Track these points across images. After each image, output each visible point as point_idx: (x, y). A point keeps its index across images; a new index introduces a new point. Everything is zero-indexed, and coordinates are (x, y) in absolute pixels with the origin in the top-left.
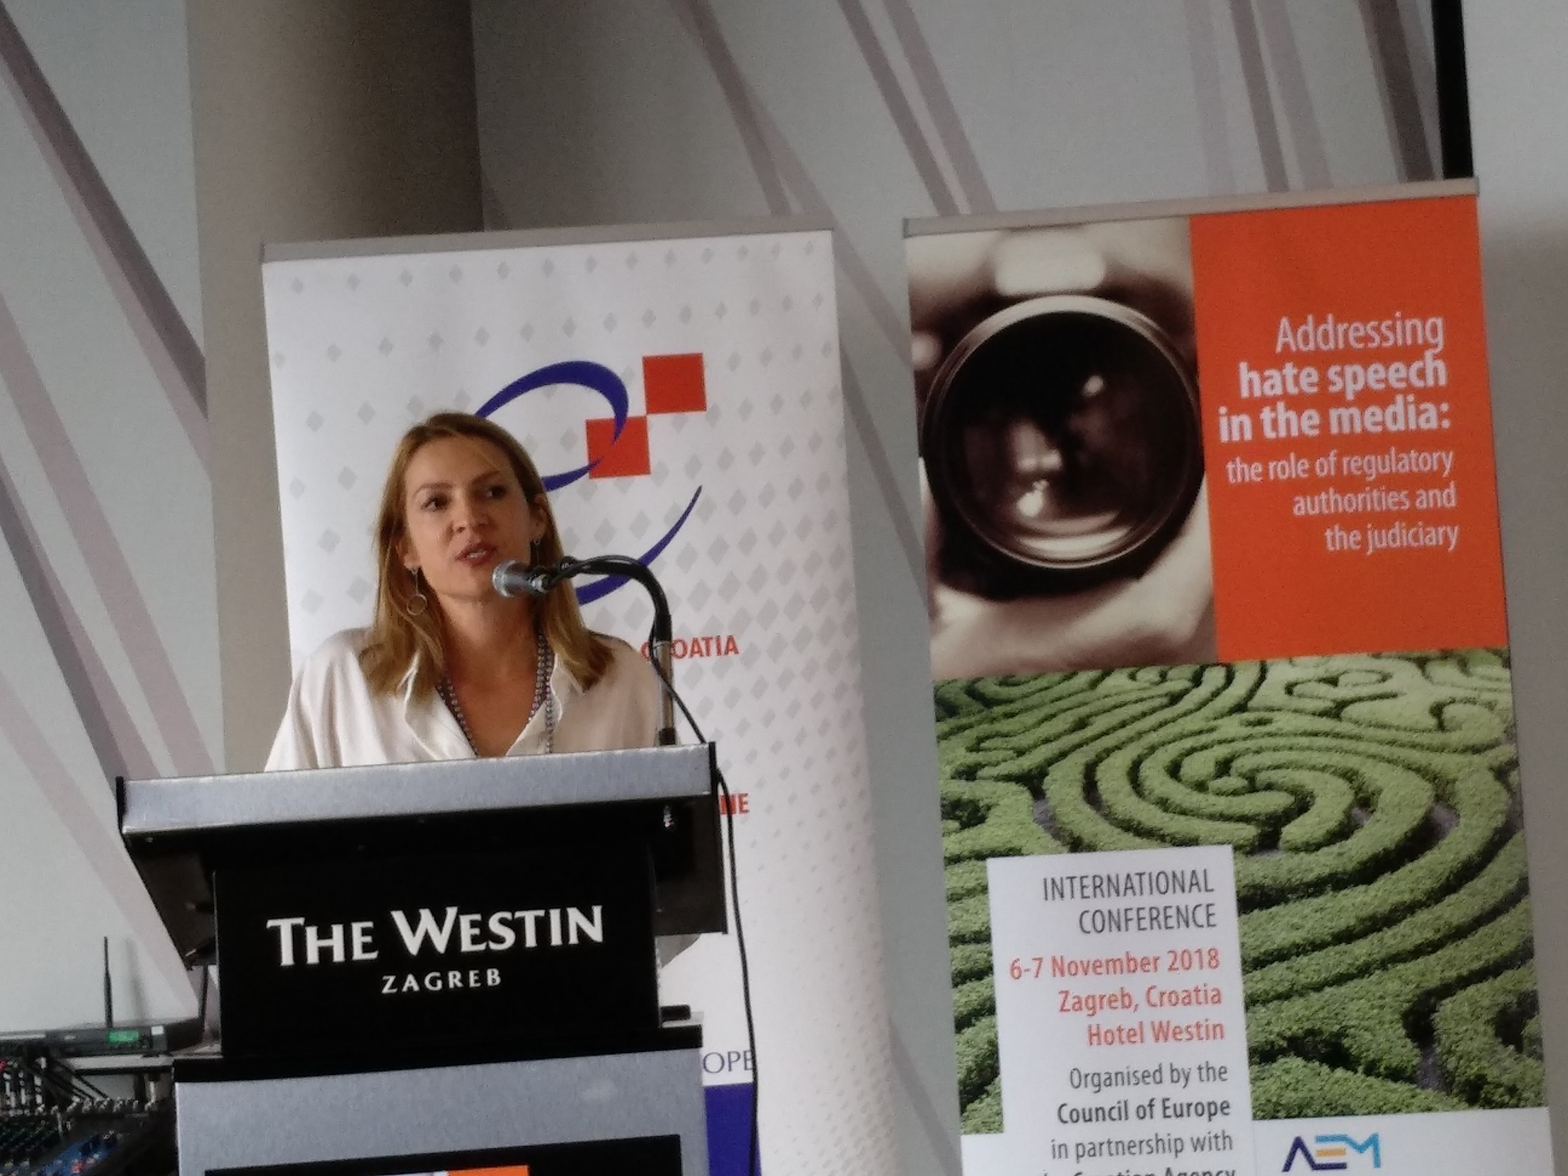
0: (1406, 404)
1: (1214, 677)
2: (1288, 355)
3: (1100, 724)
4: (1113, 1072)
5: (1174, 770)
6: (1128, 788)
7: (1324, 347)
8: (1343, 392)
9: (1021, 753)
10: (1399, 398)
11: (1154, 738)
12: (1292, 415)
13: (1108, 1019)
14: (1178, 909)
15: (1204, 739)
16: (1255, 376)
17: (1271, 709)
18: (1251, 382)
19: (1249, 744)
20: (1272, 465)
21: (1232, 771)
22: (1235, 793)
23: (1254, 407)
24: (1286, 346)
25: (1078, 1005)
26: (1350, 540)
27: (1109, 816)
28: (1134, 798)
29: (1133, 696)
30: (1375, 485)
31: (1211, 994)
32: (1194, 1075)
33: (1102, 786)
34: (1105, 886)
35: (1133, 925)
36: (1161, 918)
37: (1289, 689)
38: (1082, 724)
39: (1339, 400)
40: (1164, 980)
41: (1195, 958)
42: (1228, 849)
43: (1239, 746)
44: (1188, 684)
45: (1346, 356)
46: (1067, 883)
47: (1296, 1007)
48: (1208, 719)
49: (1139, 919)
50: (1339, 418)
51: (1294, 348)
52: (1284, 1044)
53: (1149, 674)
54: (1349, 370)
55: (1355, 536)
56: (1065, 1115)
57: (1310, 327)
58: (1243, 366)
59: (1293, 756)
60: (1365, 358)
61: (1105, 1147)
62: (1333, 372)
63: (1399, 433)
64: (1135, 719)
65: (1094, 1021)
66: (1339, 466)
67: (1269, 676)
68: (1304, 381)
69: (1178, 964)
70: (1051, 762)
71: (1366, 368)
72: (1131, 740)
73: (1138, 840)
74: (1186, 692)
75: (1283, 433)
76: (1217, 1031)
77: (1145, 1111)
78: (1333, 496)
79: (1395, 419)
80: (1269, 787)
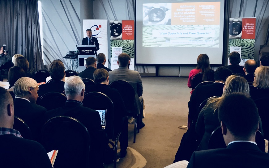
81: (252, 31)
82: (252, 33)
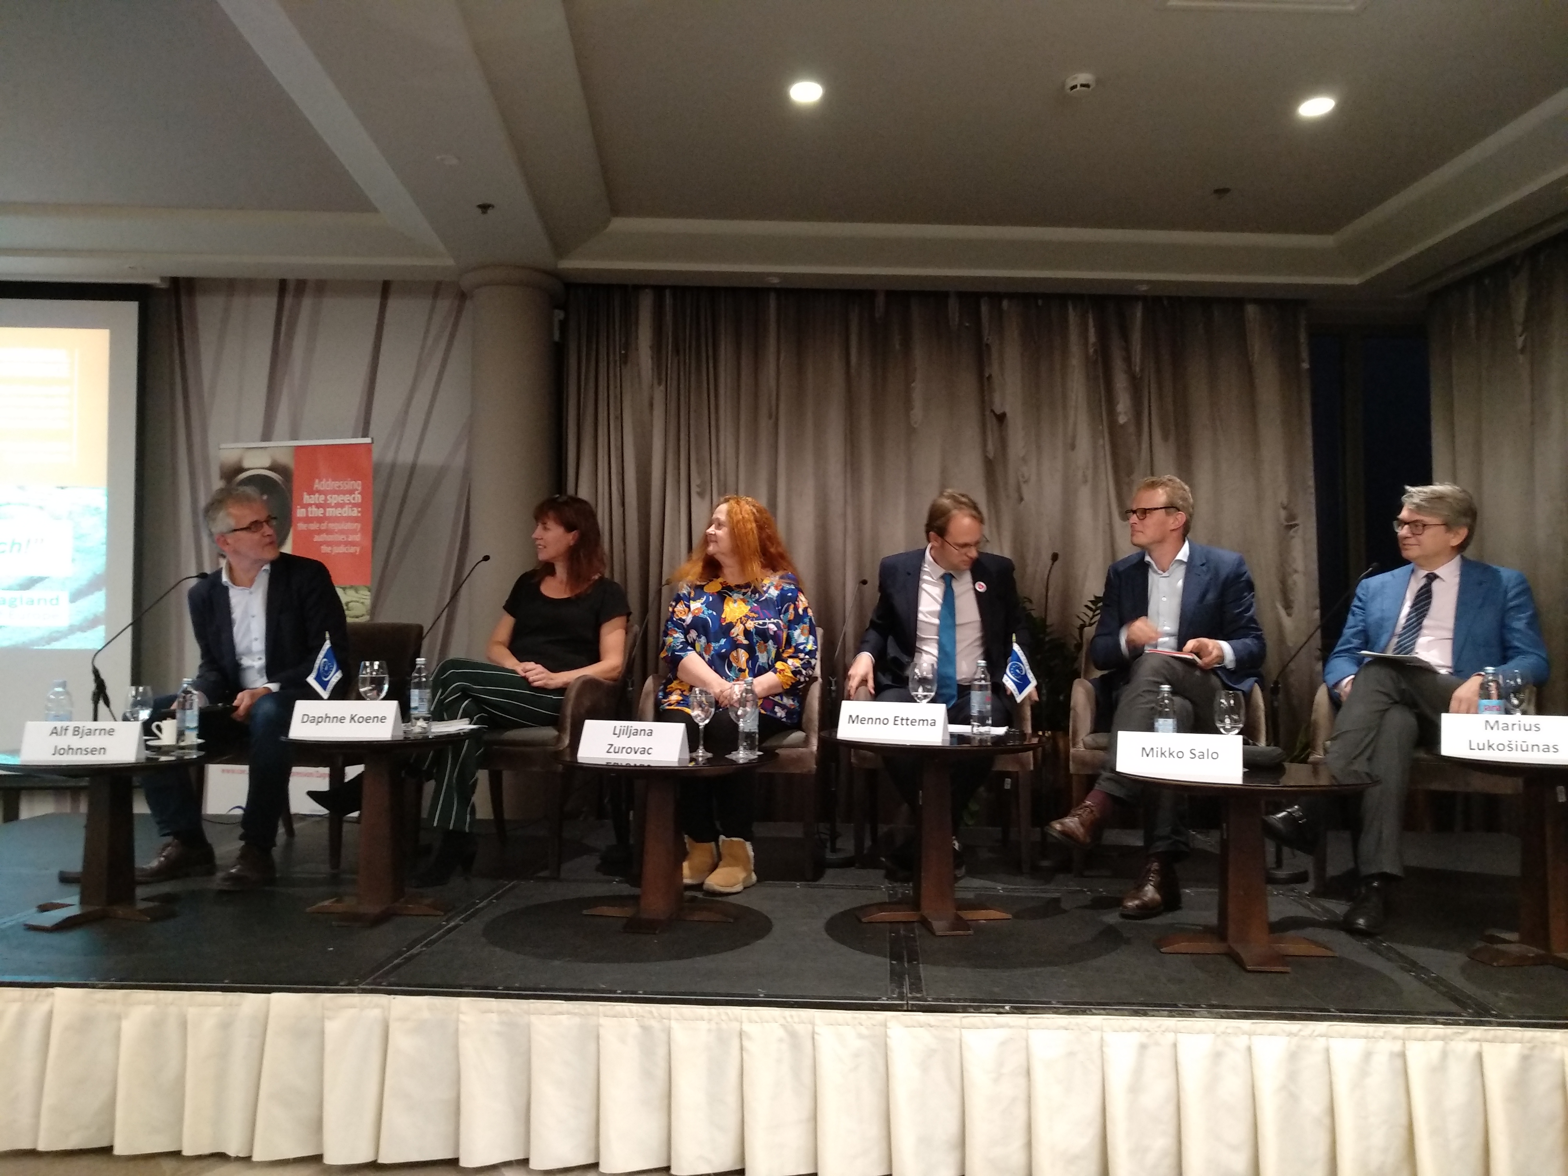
81: (354, 532)
82: (352, 544)
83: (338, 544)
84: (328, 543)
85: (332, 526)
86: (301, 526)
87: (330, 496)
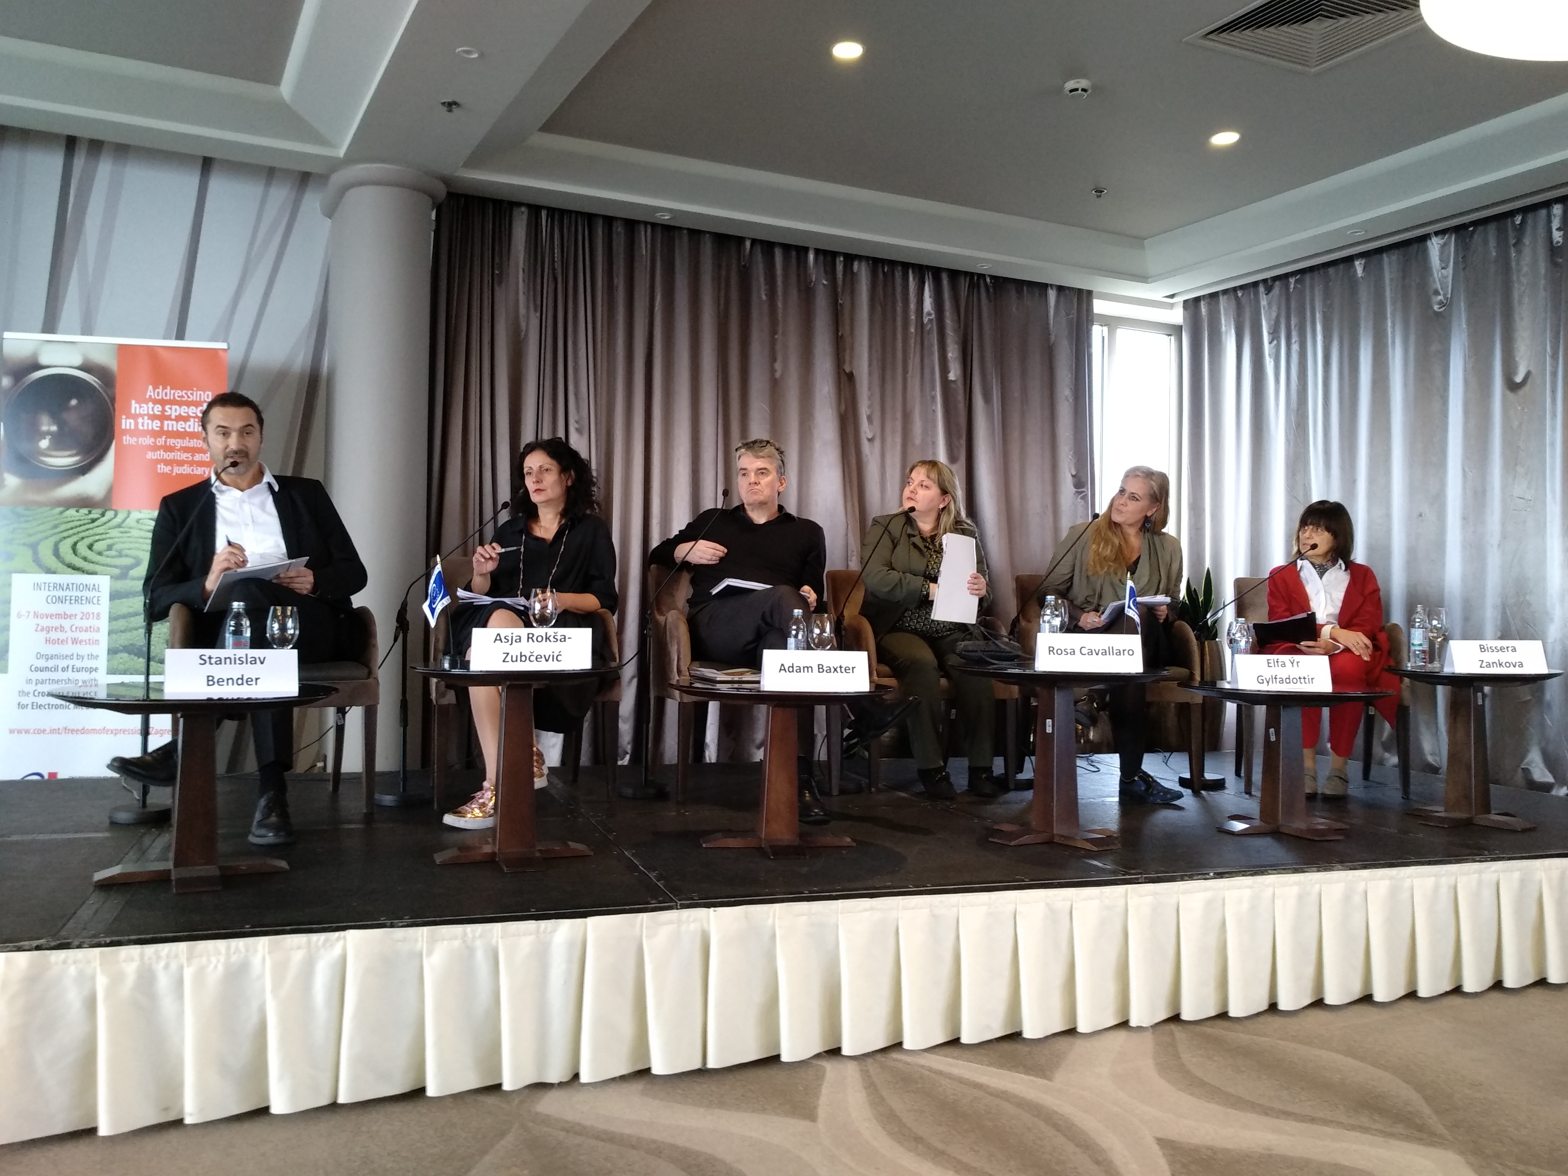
0: (195, 421)
1: (109, 514)
2: (151, 399)
3: (63, 527)
4: (54, 654)
5: (90, 547)
6: (71, 551)
7: (165, 398)
8: (170, 415)
9: (30, 535)
10: (192, 420)
11: (84, 534)
12: (150, 422)
13: (54, 635)
14: (87, 598)
15: (104, 536)
16: (137, 406)
17: (130, 528)
18: (136, 408)
19: (121, 540)
20: (140, 439)
21: (113, 549)
22: (113, 557)
23: (135, 417)
24: (150, 396)
25: (42, 630)
26: (167, 469)
27: (63, 562)
28: (73, 555)
29: (77, 519)
30: (178, 450)
31: (96, 629)
32: (86, 658)
33: (61, 550)
34: (58, 587)
35: (68, 602)
36: (80, 601)
37: (138, 521)
38: (56, 526)
39: (169, 418)
40: (78, 623)
41: (91, 615)
42: (109, 577)
43: (116, 540)
44: (99, 516)
45: (173, 402)
46: (43, 585)
47: (128, 635)
48: (105, 529)
49: (71, 600)
50: (168, 425)
51: (153, 397)
52: (121, 648)
53: (84, 511)
54: (174, 407)
55: (169, 468)
56: (33, 669)
57: (160, 391)
58: (133, 402)
59: (137, 545)
60: (180, 403)
61: (48, 681)
62: (167, 407)
63: (190, 432)
64: (76, 527)
65: (48, 636)
66: (165, 442)
67: (131, 516)
68: (156, 409)
69: (84, 617)
70: (41, 540)
71: (180, 407)
72: (74, 534)
73: (73, 571)
74: (98, 518)
75: (146, 428)
76: (97, 642)
77: (64, 670)
78: (162, 453)
79: (190, 427)
80: (127, 556)
83: (181, 463)
84: (167, 462)
85: (171, 442)
86: (127, 440)
87: (169, 406)
